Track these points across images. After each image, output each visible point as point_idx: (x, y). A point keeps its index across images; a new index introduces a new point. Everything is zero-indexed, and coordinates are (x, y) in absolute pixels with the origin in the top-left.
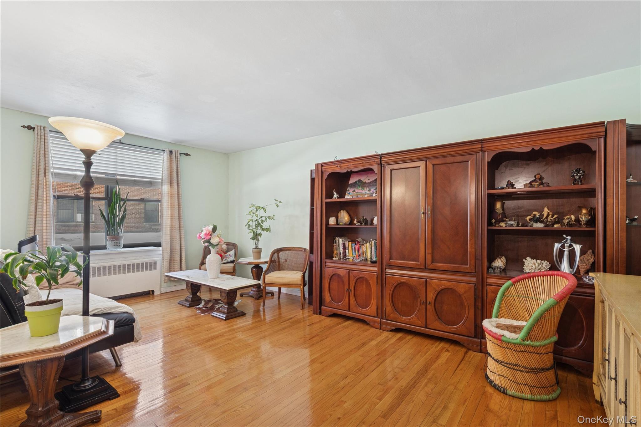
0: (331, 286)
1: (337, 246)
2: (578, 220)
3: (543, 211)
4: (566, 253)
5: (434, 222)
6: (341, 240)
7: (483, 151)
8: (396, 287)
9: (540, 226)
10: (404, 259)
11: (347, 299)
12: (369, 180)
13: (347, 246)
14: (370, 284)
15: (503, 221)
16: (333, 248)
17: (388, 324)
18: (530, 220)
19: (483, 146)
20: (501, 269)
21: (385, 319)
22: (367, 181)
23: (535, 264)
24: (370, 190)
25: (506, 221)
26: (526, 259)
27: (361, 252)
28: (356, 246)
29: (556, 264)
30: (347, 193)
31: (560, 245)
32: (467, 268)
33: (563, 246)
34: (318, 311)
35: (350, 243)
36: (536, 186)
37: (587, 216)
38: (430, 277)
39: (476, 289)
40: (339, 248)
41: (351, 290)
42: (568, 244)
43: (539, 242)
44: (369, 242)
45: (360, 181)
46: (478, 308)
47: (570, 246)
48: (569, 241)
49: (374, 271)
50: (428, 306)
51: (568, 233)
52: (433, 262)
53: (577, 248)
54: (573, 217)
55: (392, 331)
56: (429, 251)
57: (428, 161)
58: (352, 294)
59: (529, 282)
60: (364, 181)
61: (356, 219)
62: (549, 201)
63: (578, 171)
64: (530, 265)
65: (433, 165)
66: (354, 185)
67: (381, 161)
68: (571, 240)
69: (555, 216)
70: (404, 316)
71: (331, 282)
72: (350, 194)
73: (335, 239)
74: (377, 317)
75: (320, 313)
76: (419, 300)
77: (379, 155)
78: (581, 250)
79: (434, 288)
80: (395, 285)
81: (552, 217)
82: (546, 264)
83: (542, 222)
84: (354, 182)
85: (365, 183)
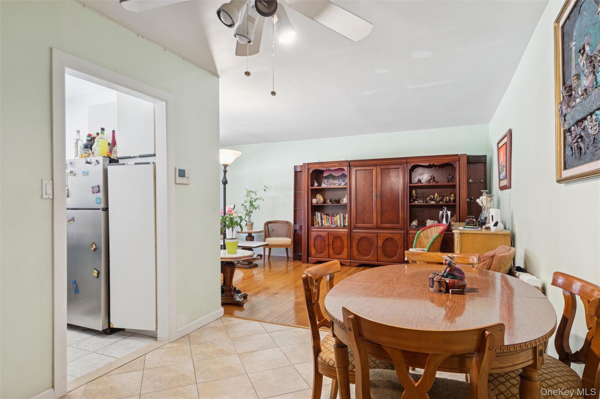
0: (315, 244)
1: (317, 219)
2: (450, 200)
3: (435, 195)
4: (445, 216)
5: (382, 202)
6: (319, 214)
7: (407, 163)
8: (359, 240)
9: (433, 202)
10: (364, 223)
11: (327, 251)
12: (337, 174)
13: (323, 217)
14: (343, 240)
15: (416, 200)
16: (314, 219)
17: (355, 262)
18: (429, 200)
19: (407, 161)
20: (415, 226)
21: (353, 260)
22: (337, 175)
23: (431, 223)
24: (339, 181)
25: (417, 200)
26: (427, 221)
27: (333, 221)
28: (329, 217)
29: (441, 221)
30: (322, 183)
31: (442, 212)
32: (399, 226)
33: (443, 213)
34: (306, 261)
35: (325, 215)
36: (431, 183)
37: (453, 198)
38: (379, 232)
39: (404, 237)
40: (318, 219)
41: (330, 245)
42: (445, 211)
43: (433, 211)
44: (339, 214)
45: (331, 175)
46: (405, 247)
47: (446, 212)
48: (446, 210)
49: (345, 232)
50: (379, 249)
51: (445, 206)
52: (381, 224)
53: (449, 213)
54: (448, 198)
55: (357, 266)
56: (379, 217)
57: (378, 167)
58: (331, 247)
59: (429, 230)
60: (334, 175)
61: (328, 200)
62: (438, 190)
63: (450, 175)
64: (429, 222)
65: (381, 169)
66: (327, 177)
67: (349, 164)
68: (446, 209)
69: (440, 198)
70: (365, 257)
71: (315, 241)
72: (325, 183)
73: (315, 213)
74: (348, 259)
75: (308, 262)
76: (373, 246)
77: (348, 161)
78: (451, 214)
79: (382, 238)
80: (359, 238)
81: (439, 198)
82: (436, 222)
83: (434, 201)
84: (327, 175)
85: (335, 176)
